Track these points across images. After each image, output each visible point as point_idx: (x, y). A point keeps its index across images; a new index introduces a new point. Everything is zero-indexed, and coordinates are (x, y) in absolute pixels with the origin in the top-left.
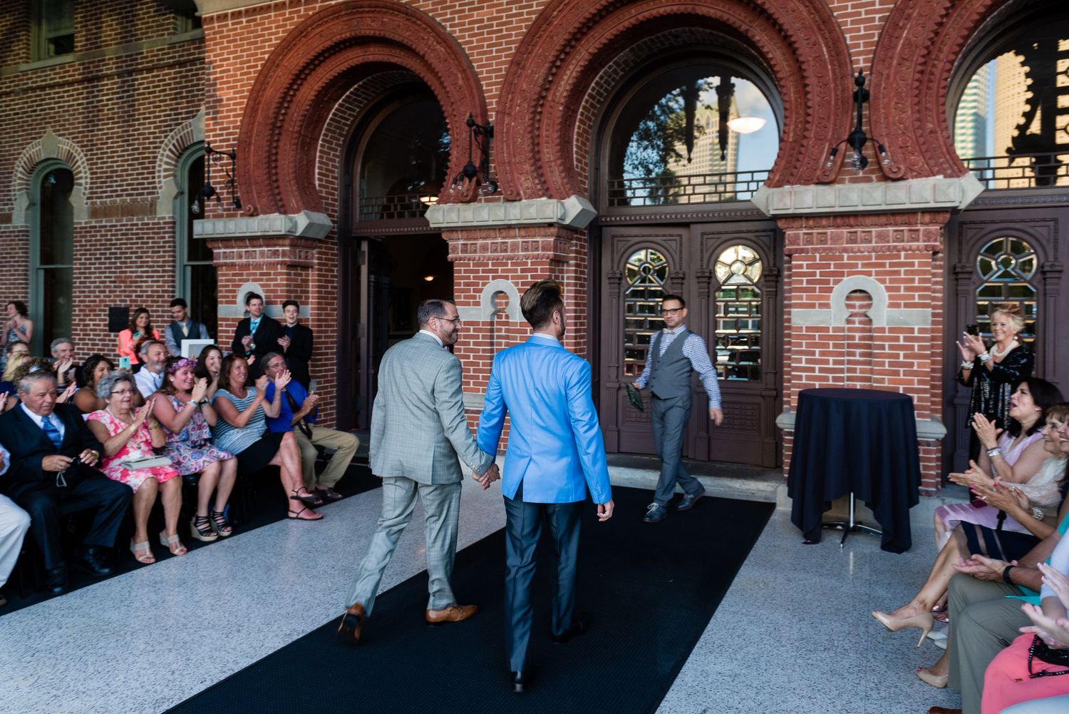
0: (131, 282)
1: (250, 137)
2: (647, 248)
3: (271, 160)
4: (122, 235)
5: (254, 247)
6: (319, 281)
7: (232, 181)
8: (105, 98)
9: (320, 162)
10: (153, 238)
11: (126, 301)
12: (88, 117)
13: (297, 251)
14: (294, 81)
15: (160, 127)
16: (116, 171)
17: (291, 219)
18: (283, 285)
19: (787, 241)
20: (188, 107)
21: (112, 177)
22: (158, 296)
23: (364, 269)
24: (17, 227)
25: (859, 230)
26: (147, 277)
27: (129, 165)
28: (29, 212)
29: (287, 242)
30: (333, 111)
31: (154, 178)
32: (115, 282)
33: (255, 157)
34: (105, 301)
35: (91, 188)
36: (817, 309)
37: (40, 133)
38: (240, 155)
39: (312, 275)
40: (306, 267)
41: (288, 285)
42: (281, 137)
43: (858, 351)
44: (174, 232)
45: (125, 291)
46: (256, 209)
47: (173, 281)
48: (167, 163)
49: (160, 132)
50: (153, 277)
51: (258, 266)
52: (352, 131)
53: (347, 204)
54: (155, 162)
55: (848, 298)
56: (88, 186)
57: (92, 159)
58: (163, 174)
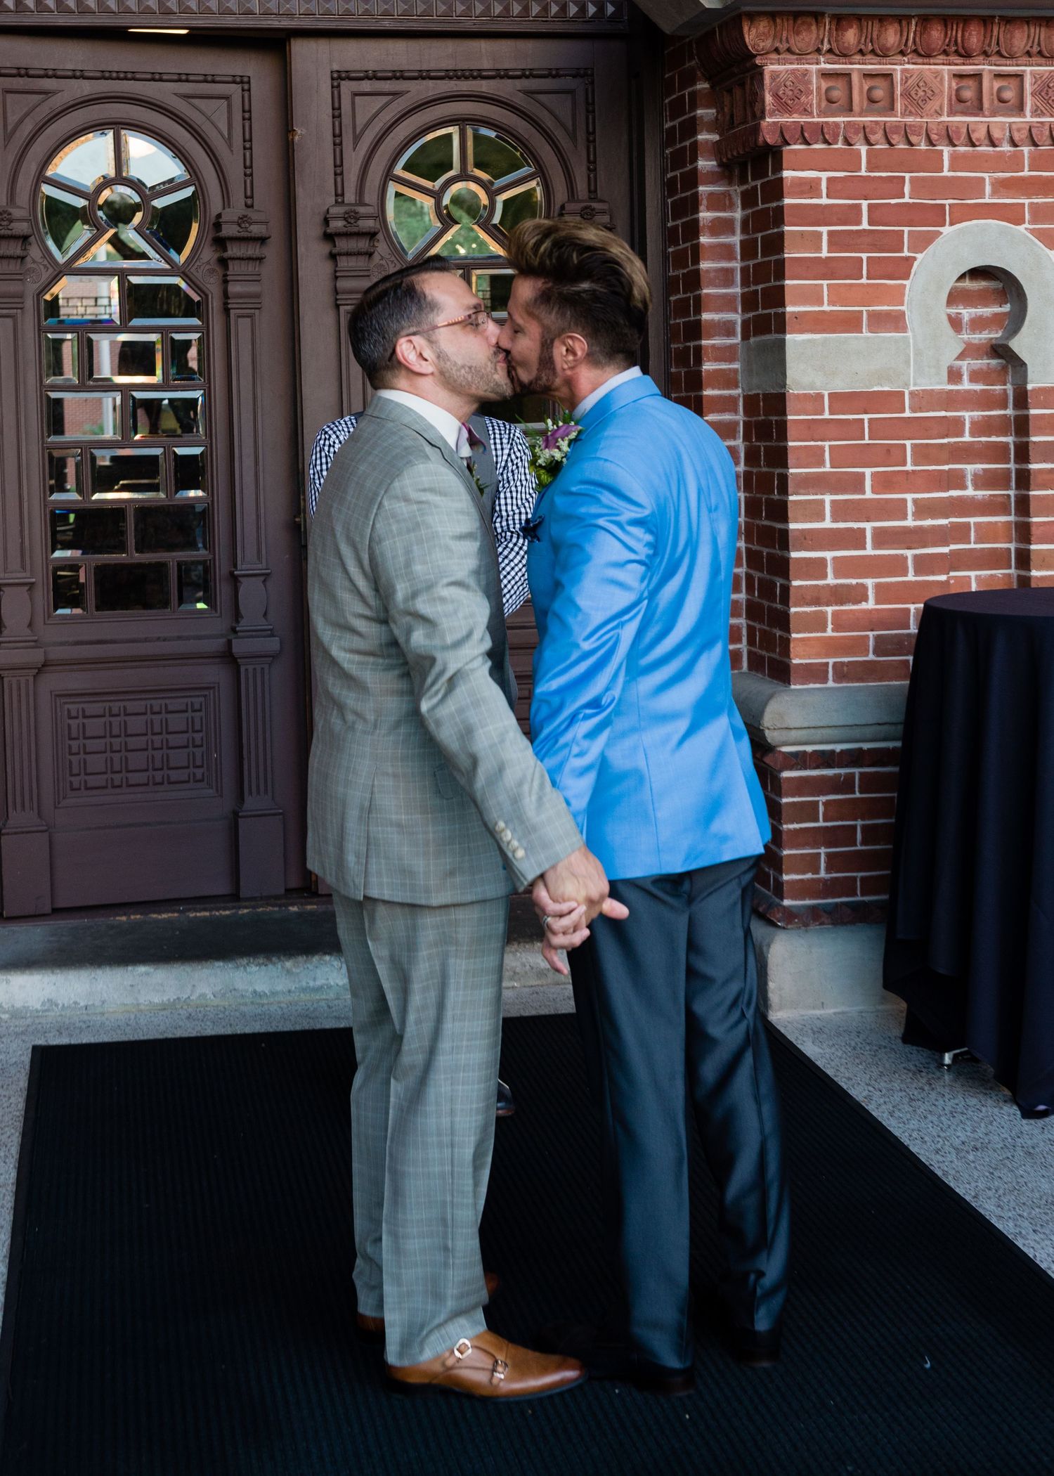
2: (118, 126)
19: (768, 99)
25: (986, 68)
36: (866, 333)
43: (970, 469)
55: (954, 298)
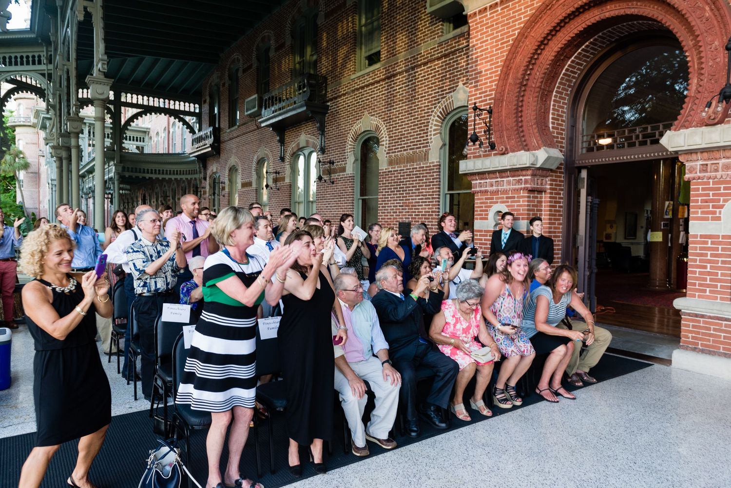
0: (412, 206)
1: (503, 96)
3: (519, 111)
4: (407, 175)
5: (502, 177)
6: (550, 202)
7: (489, 130)
8: (397, 88)
9: (553, 109)
10: (426, 176)
11: (409, 218)
12: (388, 102)
13: (536, 179)
14: (539, 46)
15: (432, 101)
16: (404, 134)
17: (533, 155)
18: (524, 205)
20: (450, 85)
21: (401, 138)
22: (429, 215)
23: (583, 192)
24: (348, 174)
26: (422, 202)
27: (412, 129)
28: (355, 165)
29: (529, 172)
30: (566, 67)
31: (427, 136)
32: (402, 206)
33: (506, 112)
34: (397, 218)
35: (389, 147)
37: (361, 116)
38: (494, 111)
39: (545, 198)
40: (540, 191)
41: (528, 206)
42: (526, 93)
44: (440, 172)
45: (408, 212)
46: (506, 149)
47: (439, 205)
48: (435, 125)
49: (432, 105)
50: (426, 202)
51: (505, 192)
52: (579, 81)
53: (572, 141)
54: (428, 126)
56: (387, 146)
57: (390, 128)
58: (433, 133)
